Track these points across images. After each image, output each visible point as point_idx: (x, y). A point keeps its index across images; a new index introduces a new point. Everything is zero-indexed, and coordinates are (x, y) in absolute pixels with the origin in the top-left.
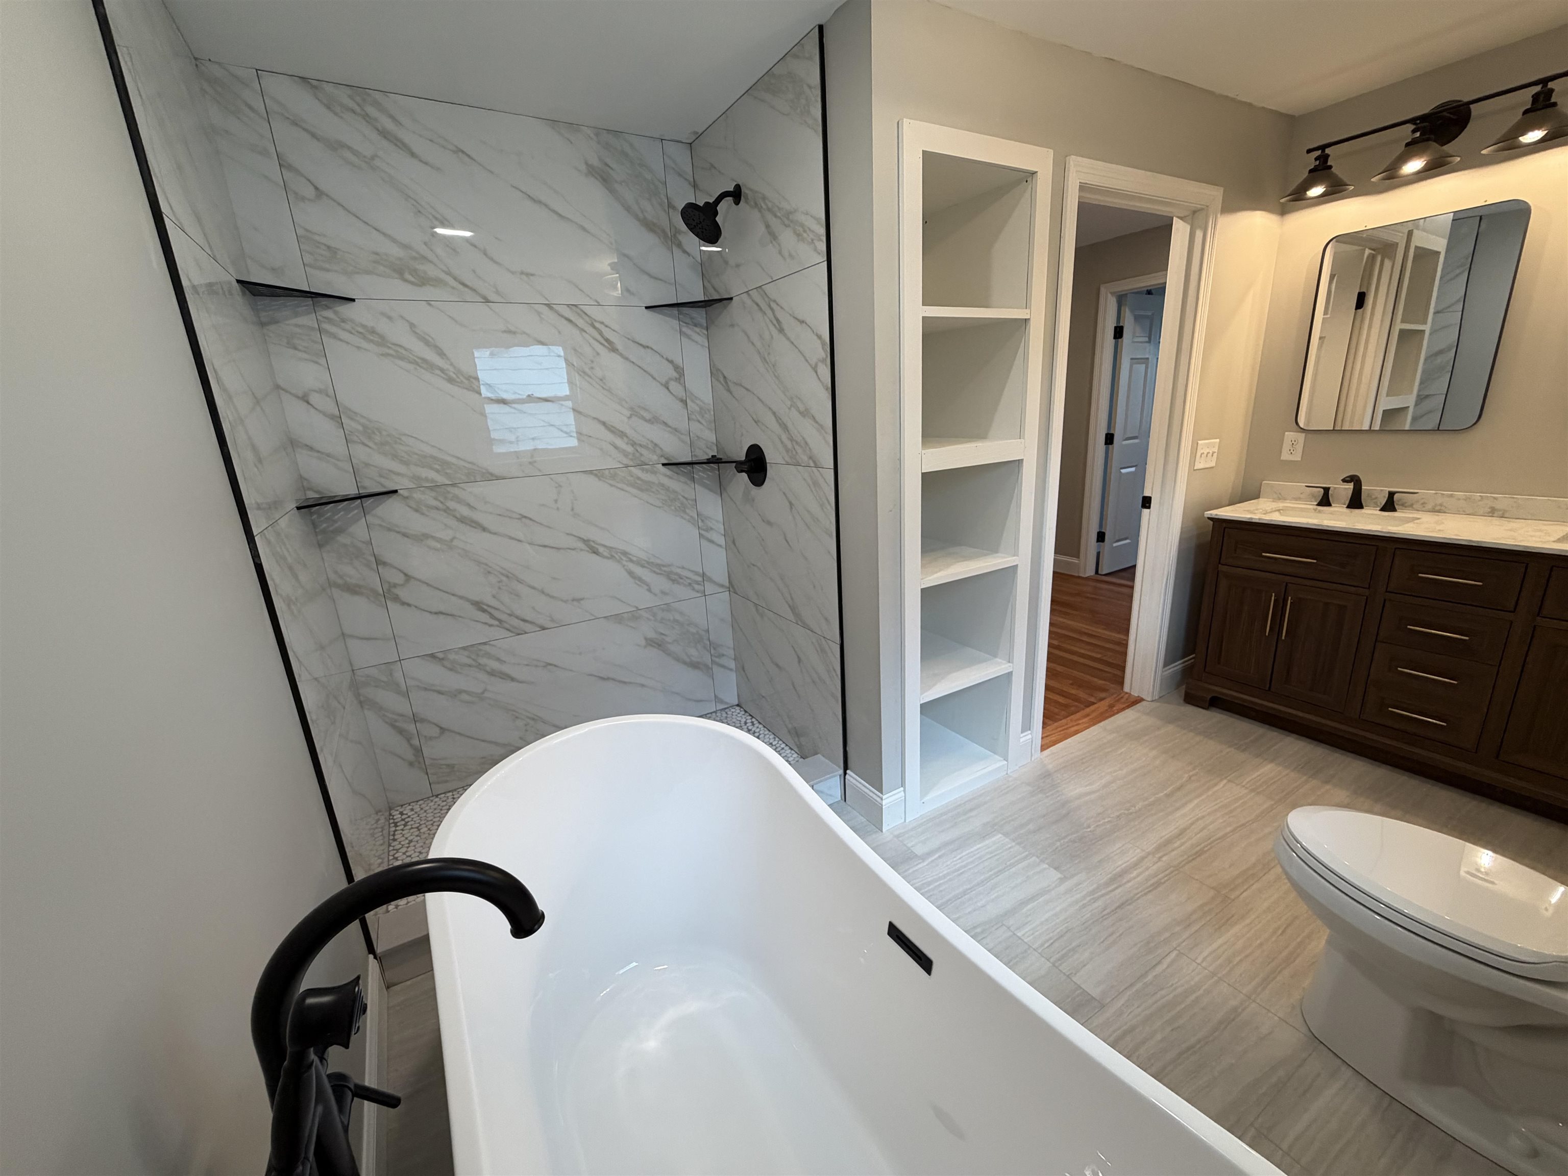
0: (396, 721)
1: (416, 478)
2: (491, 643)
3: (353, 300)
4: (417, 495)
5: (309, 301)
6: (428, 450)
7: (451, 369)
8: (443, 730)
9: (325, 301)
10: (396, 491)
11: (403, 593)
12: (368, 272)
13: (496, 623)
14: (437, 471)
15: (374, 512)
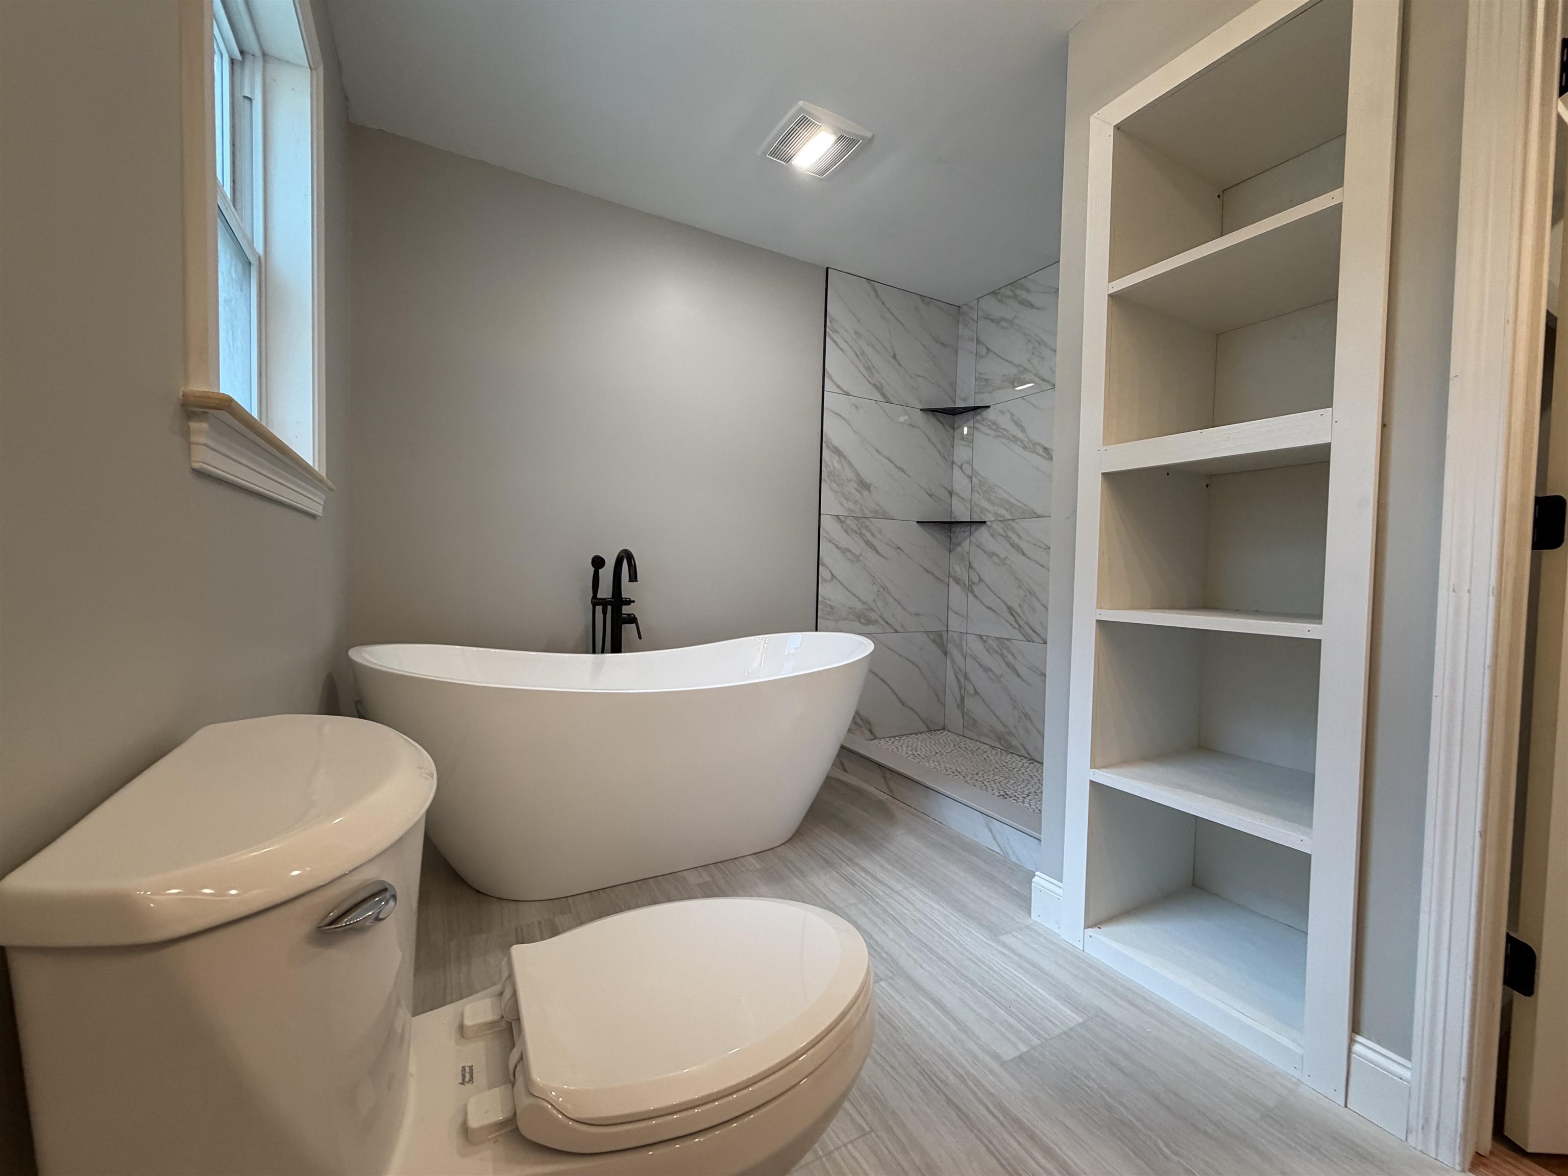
0: (957, 673)
1: (996, 514)
2: (1011, 640)
3: (989, 407)
4: (994, 526)
5: (973, 412)
6: (1005, 496)
7: (1026, 439)
8: (976, 693)
9: (978, 411)
10: (985, 522)
11: (976, 588)
12: (999, 388)
13: (1017, 626)
14: (1006, 510)
15: (974, 534)
